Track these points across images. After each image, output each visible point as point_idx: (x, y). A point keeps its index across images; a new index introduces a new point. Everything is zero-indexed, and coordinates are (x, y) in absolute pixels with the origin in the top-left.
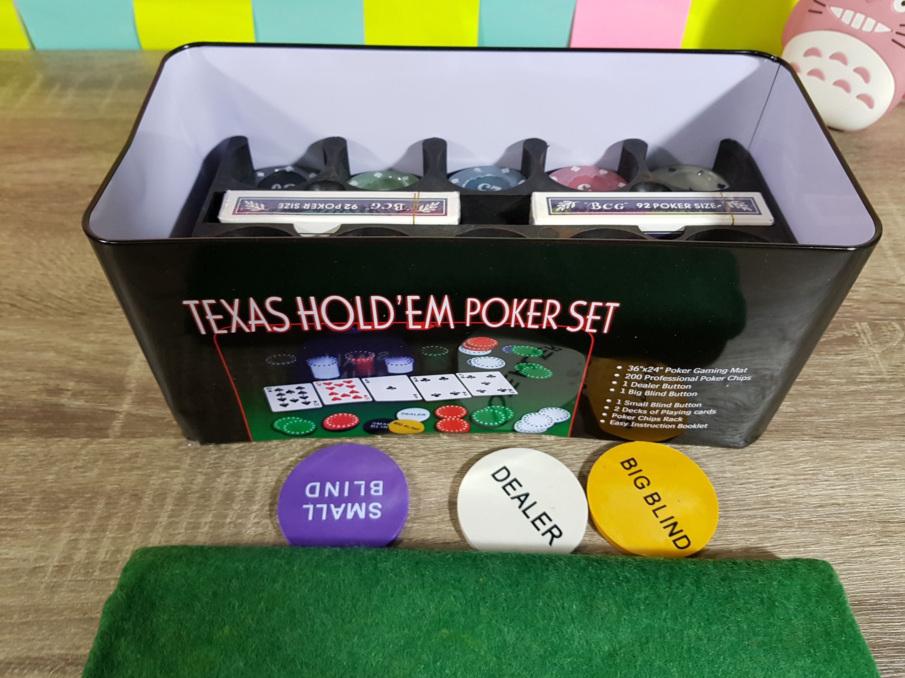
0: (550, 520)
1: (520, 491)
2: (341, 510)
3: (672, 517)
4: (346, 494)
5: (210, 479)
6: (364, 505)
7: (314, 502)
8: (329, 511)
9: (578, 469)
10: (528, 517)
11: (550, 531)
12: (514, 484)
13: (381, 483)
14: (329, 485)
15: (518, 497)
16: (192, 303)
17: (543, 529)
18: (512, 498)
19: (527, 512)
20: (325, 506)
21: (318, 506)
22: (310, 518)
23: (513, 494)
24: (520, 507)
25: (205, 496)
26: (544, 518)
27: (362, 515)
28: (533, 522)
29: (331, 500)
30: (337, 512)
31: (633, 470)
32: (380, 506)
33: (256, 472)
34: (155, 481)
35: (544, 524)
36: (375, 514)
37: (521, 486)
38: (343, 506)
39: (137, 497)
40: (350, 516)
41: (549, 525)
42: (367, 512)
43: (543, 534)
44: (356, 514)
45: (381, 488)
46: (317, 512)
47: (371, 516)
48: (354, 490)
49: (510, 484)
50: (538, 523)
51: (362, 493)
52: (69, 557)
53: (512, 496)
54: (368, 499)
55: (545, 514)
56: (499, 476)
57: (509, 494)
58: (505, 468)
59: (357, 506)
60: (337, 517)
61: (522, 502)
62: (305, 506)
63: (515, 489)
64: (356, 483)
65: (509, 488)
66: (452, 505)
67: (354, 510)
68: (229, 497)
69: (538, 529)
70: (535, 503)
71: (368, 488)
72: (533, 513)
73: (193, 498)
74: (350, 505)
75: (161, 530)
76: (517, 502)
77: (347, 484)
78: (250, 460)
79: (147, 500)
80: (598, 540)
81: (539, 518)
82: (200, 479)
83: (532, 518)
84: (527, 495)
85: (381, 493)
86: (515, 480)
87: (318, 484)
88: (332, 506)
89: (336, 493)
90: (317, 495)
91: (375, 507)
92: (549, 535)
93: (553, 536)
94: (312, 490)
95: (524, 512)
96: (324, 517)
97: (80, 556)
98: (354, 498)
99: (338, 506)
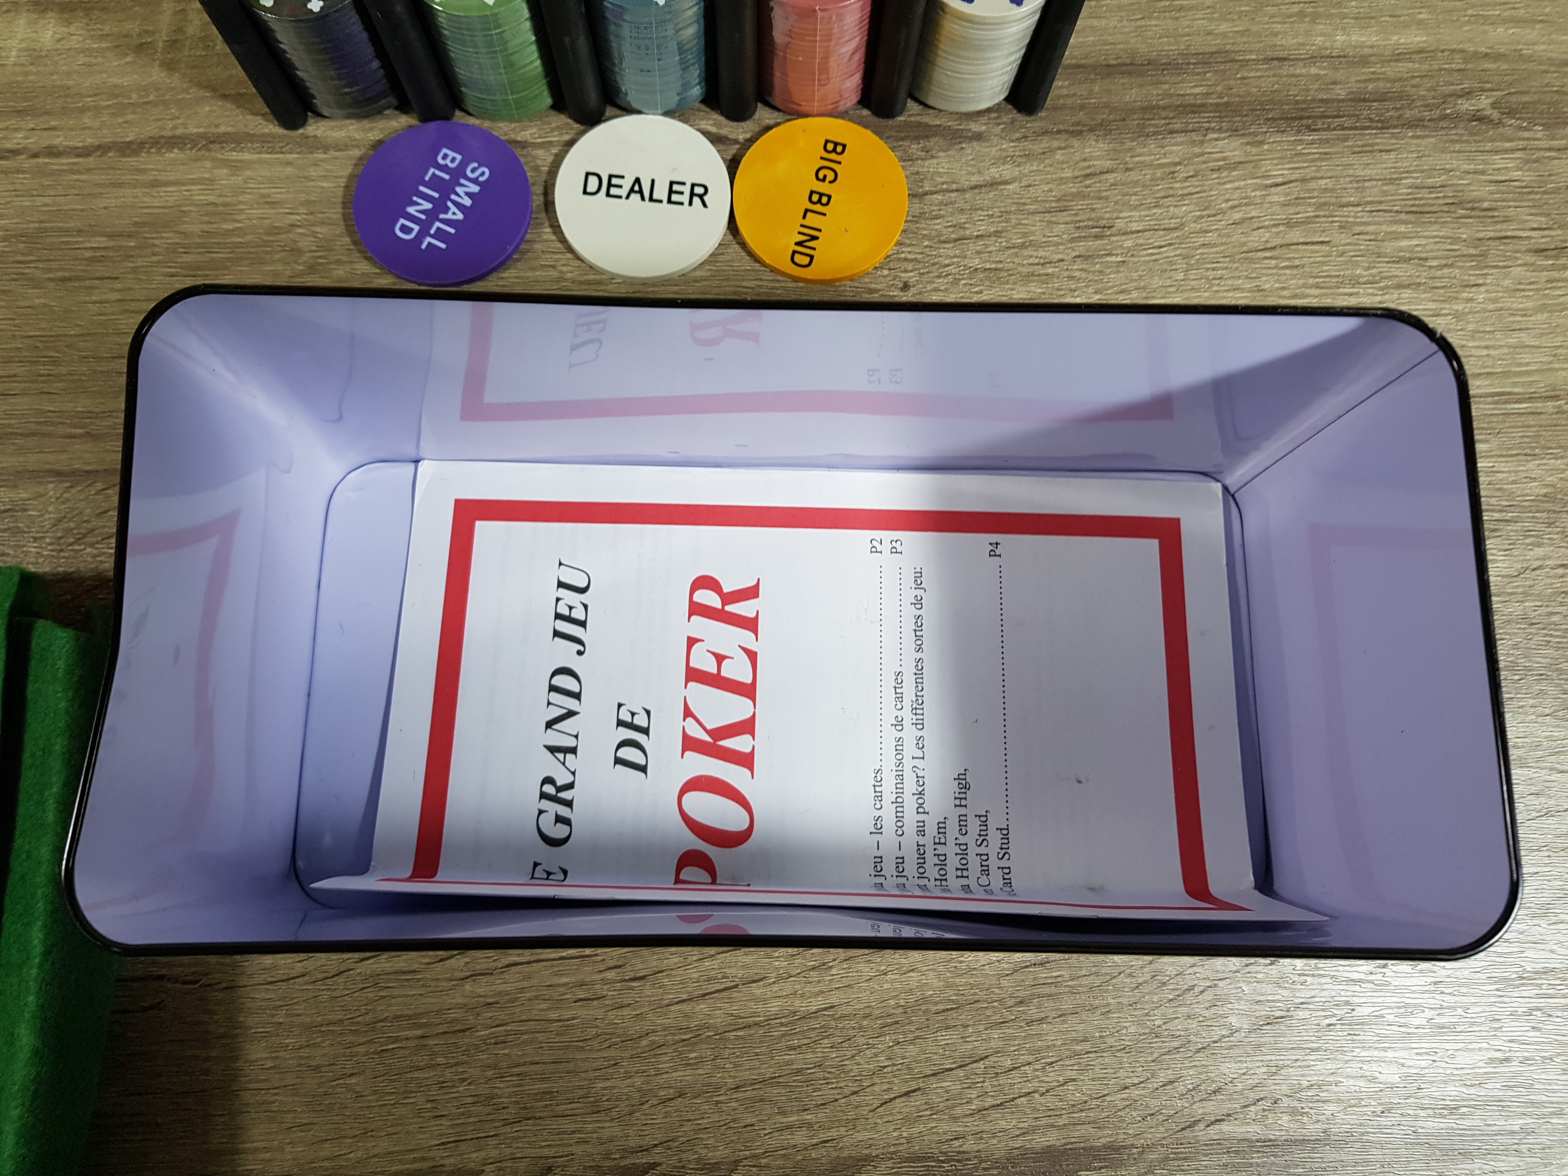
2: (453, 208)
4: (436, 195)
6: (462, 181)
7: (424, 233)
8: (447, 222)
13: (445, 151)
14: (411, 210)
20: (438, 224)
21: (432, 232)
22: (443, 246)
27: (475, 189)
29: (432, 216)
30: (454, 213)
32: (475, 165)
36: (483, 174)
38: (449, 204)
40: (467, 202)
42: (475, 181)
44: (469, 194)
45: (451, 154)
46: (440, 234)
47: (481, 179)
48: (435, 183)
51: (447, 177)
54: (458, 173)
59: (459, 190)
60: (460, 216)
62: (424, 246)
64: (427, 178)
67: (462, 194)
71: (444, 168)
74: (453, 197)
77: (422, 188)
85: (459, 157)
87: (402, 221)
88: (442, 216)
89: (428, 206)
90: (416, 228)
91: (473, 171)
94: (405, 229)
96: (452, 231)
98: (446, 189)
99: (446, 210)
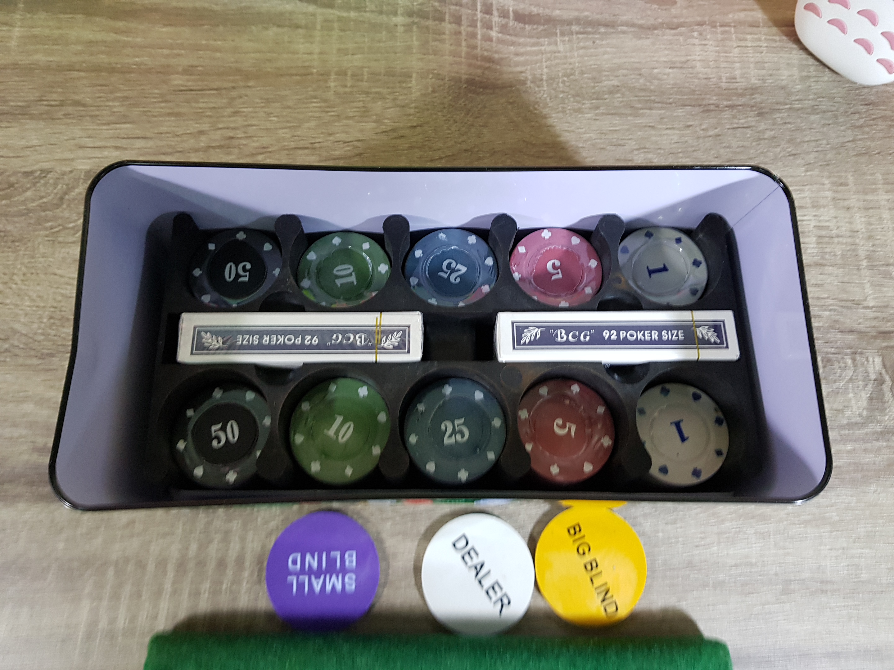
0: (502, 589)
1: (476, 561)
2: (321, 582)
3: (606, 584)
4: (324, 566)
5: (203, 546)
6: (340, 576)
8: (311, 583)
9: (529, 528)
10: (483, 586)
11: (500, 599)
12: (472, 553)
13: (354, 553)
14: (308, 557)
15: (475, 567)
17: (494, 598)
18: (470, 568)
19: (482, 581)
20: (306, 578)
21: (301, 578)
22: (295, 590)
23: (470, 563)
24: (476, 577)
25: (201, 564)
27: (339, 587)
28: (486, 592)
29: (310, 572)
30: (318, 584)
31: (577, 536)
32: (354, 578)
33: (243, 539)
34: (154, 549)
35: (496, 593)
36: (351, 585)
37: (478, 554)
38: (322, 577)
39: (141, 565)
40: (329, 588)
41: (499, 594)
42: (344, 584)
43: (495, 603)
44: (333, 587)
45: (354, 559)
46: (301, 586)
47: (347, 587)
48: (331, 562)
49: (468, 553)
50: (491, 592)
51: (338, 565)
52: (95, 624)
54: (344, 571)
55: (497, 583)
56: (459, 545)
57: (467, 564)
58: (464, 536)
59: (334, 577)
60: (318, 589)
61: (478, 572)
62: (289, 578)
63: (472, 559)
64: (332, 553)
66: (417, 570)
67: (332, 581)
68: (221, 564)
69: (491, 598)
70: (489, 572)
71: (343, 560)
72: (487, 583)
73: (191, 565)
74: (328, 577)
76: (474, 572)
77: (324, 554)
78: (236, 525)
79: (151, 567)
80: (540, 603)
81: (492, 587)
82: (194, 547)
83: (486, 588)
84: (482, 565)
85: (354, 564)
86: (473, 549)
87: (299, 555)
88: (313, 578)
89: (315, 565)
90: (298, 566)
91: (350, 579)
92: (499, 603)
93: (503, 604)
94: (295, 562)
95: (479, 581)
96: (307, 590)
97: (102, 624)
98: (331, 569)
99: (318, 577)
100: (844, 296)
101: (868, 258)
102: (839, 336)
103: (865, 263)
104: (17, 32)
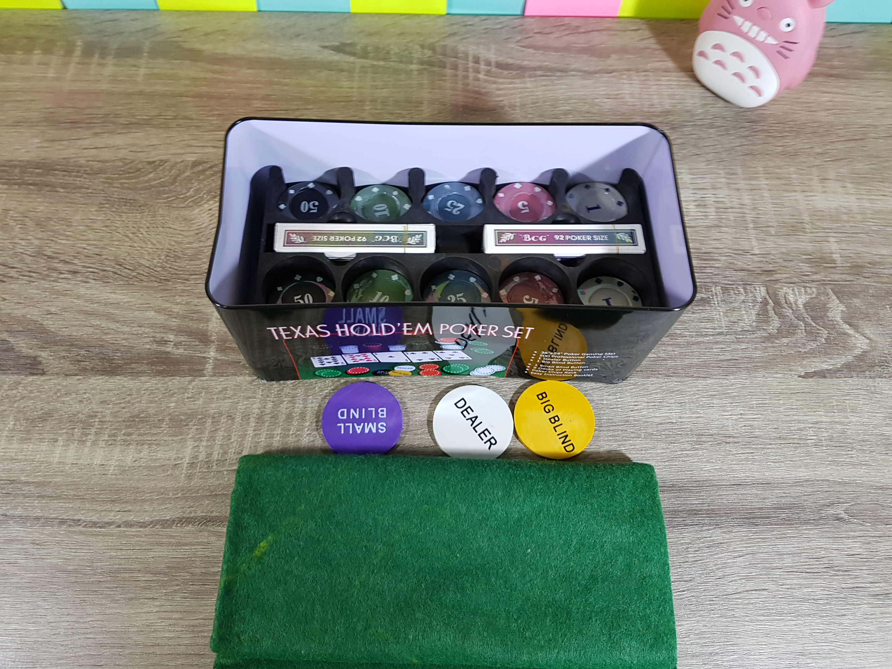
0: (490, 434)
1: (472, 415)
2: (361, 427)
3: (565, 432)
4: (363, 417)
5: (276, 405)
6: (375, 424)
7: (344, 422)
8: (354, 427)
9: (509, 397)
10: (476, 432)
11: (489, 440)
12: (469, 410)
13: (385, 409)
14: (352, 411)
15: (471, 419)
16: (272, 329)
17: (485, 439)
18: (467, 419)
19: (476, 428)
20: (351, 425)
21: (347, 424)
22: (342, 432)
23: (468, 416)
24: (472, 425)
25: (275, 417)
26: (486, 432)
27: (374, 431)
28: (479, 435)
29: (354, 420)
30: (359, 428)
31: (544, 400)
32: (385, 425)
33: (305, 400)
34: (241, 407)
35: (486, 436)
36: (382, 430)
37: (473, 411)
38: (362, 424)
39: (231, 417)
40: (367, 431)
41: (489, 436)
42: (377, 429)
43: (485, 443)
44: (370, 429)
45: (385, 413)
46: (346, 429)
47: (380, 431)
48: (369, 414)
49: (466, 410)
50: (482, 435)
51: (374, 416)
52: (196, 457)
53: (467, 418)
54: (377, 420)
55: (487, 430)
56: (459, 405)
57: (465, 417)
58: (463, 399)
59: (370, 424)
60: (359, 432)
61: (473, 422)
62: (338, 425)
63: (469, 414)
64: (369, 409)
65: (465, 413)
66: (430, 422)
67: (369, 427)
68: (289, 417)
69: (482, 440)
70: (481, 423)
71: (377, 413)
72: (480, 429)
73: (267, 418)
74: (366, 424)
75: (250, 439)
76: (470, 422)
77: (364, 409)
78: (300, 391)
79: (238, 419)
80: (518, 445)
81: (483, 432)
82: (270, 405)
83: (479, 432)
84: (476, 417)
85: (385, 416)
86: (469, 407)
87: (345, 410)
88: (355, 424)
89: (357, 416)
90: (345, 417)
91: (382, 425)
92: (489, 443)
93: (491, 444)
94: (342, 414)
95: (474, 428)
96: (351, 432)
97: (202, 457)
98: (368, 419)
99: (359, 425)
100: (736, 247)
101: (754, 222)
102: (734, 273)
103: (751, 225)
104: (142, 71)
